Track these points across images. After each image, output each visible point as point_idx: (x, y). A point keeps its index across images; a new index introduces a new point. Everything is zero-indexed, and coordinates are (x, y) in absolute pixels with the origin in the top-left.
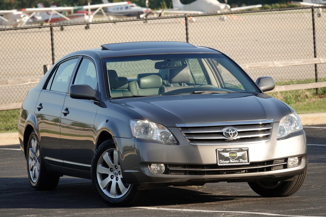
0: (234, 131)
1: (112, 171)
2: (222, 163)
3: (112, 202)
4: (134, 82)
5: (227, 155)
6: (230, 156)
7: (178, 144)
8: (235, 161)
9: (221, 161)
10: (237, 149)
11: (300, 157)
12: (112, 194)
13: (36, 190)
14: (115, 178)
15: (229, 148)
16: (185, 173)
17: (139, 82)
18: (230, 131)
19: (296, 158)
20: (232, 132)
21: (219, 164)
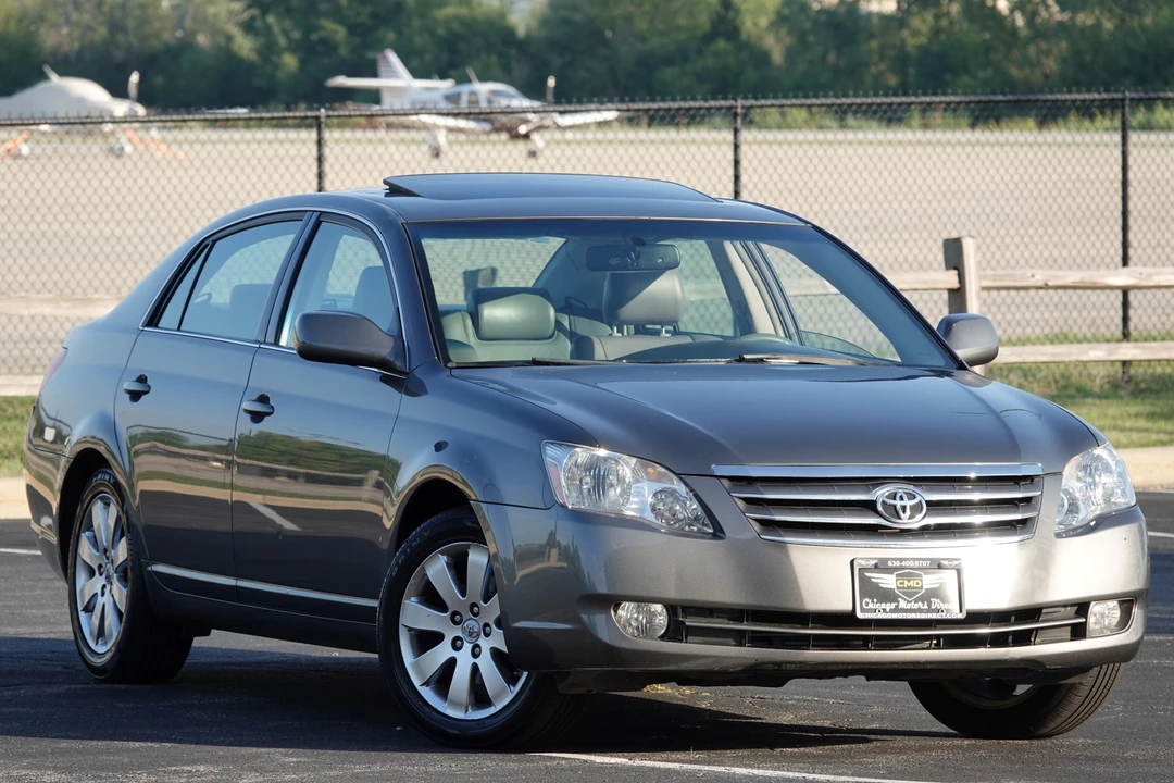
0: (915, 498)
1: (456, 623)
2: (869, 611)
3: (456, 732)
4: (458, 315)
5: (888, 581)
6: (898, 588)
7: (721, 535)
8: (916, 606)
9: (867, 604)
10: (925, 564)
11: (1127, 602)
12: (455, 704)
13: (102, 682)
14: (467, 647)
15: (896, 559)
16: (740, 638)
17: (475, 317)
18: (901, 498)
19: (1114, 603)
20: (908, 503)
21: (860, 615)
